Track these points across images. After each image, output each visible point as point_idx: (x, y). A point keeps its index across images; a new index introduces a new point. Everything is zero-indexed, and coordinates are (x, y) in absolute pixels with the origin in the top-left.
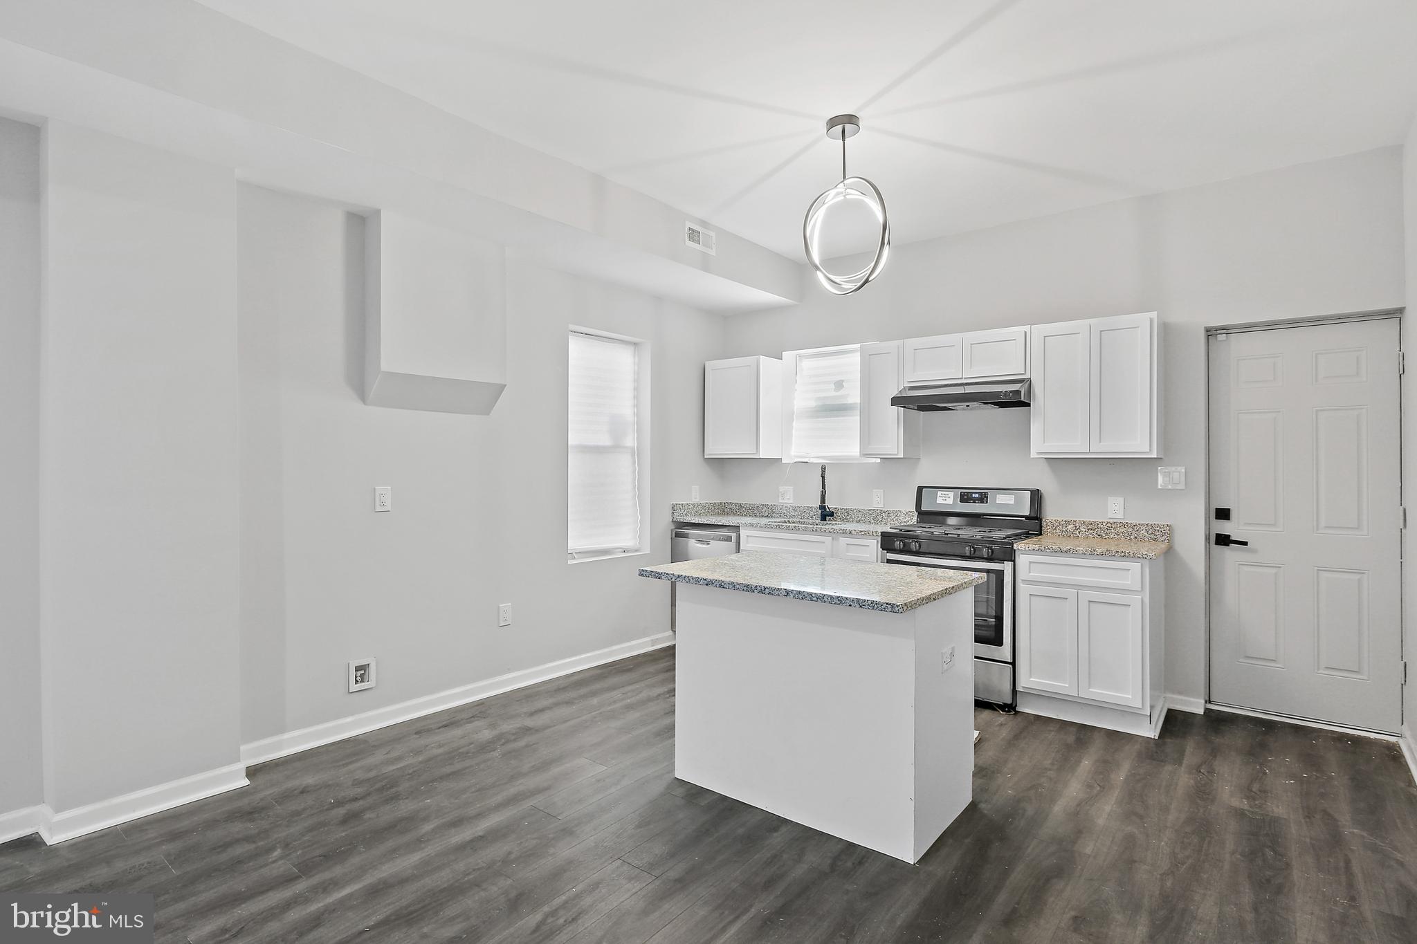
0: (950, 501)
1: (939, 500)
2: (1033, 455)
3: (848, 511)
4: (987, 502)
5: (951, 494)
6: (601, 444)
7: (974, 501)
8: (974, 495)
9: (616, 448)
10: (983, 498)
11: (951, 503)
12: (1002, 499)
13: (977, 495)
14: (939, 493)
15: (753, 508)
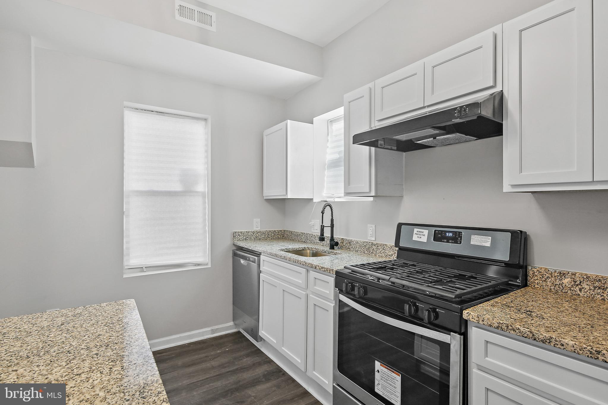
0: (424, 239)
1: (415, 238)
2: (507, 188)
3: (350, 242)
4: (461, 243)
5: (426, 232)
6: (172, 189)
7: (448, 239)
8: (447, 234)
9: (187, 192)
10: (456, 238)
11: (426, 242)
12: (477, 240)
13: (451, 234)
14: (416, 230)
15: (297, 235)
